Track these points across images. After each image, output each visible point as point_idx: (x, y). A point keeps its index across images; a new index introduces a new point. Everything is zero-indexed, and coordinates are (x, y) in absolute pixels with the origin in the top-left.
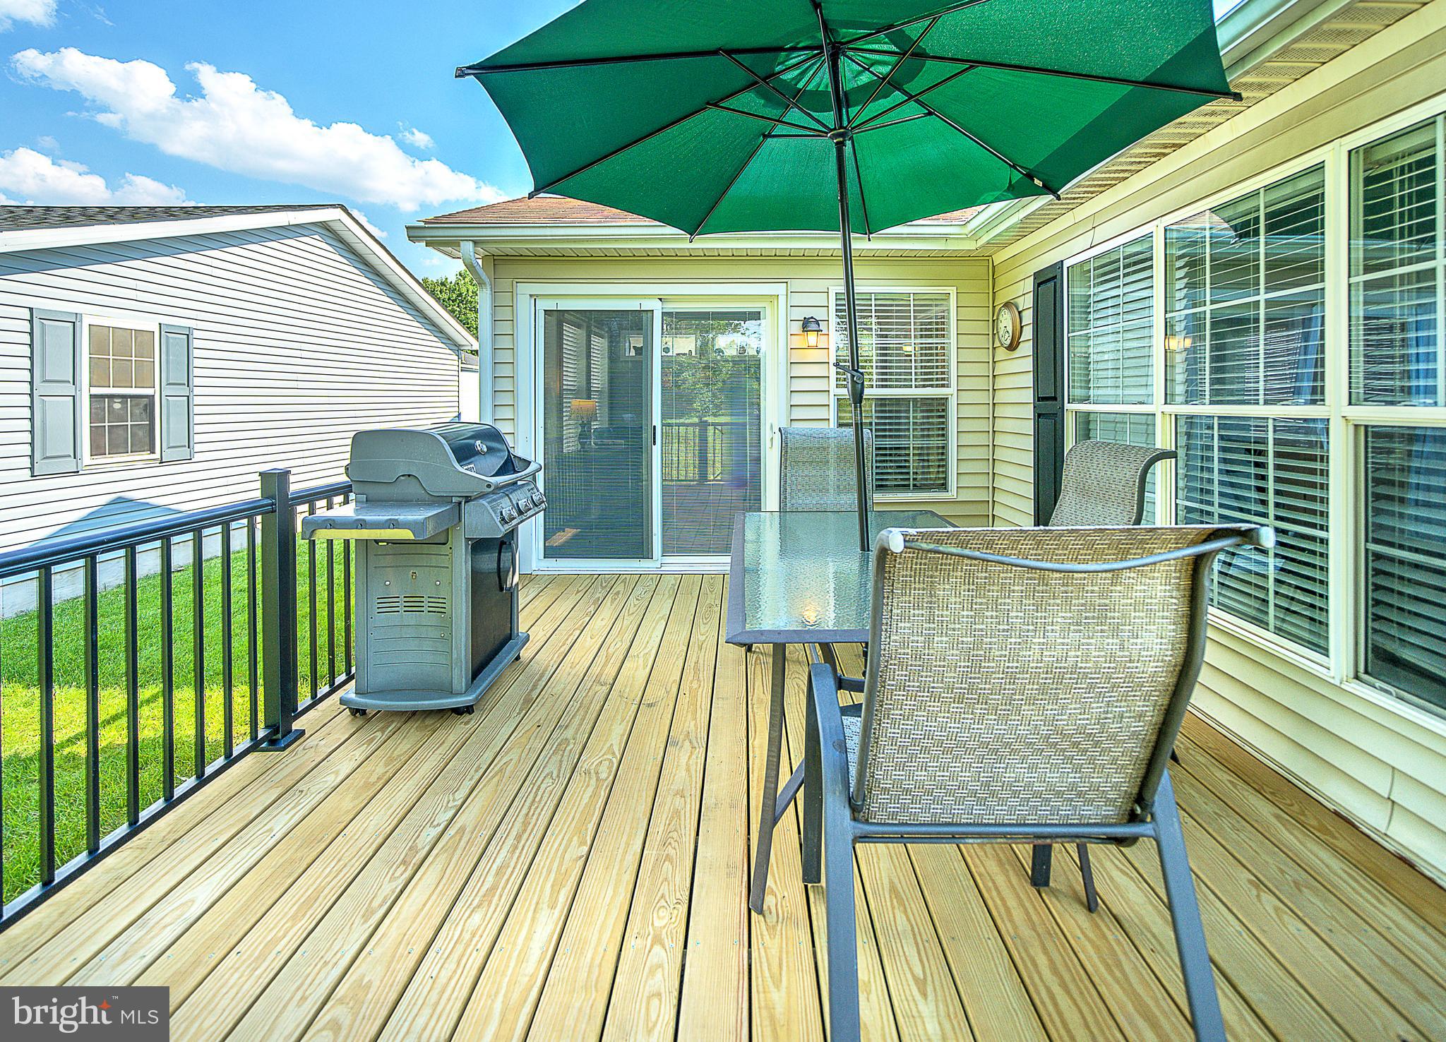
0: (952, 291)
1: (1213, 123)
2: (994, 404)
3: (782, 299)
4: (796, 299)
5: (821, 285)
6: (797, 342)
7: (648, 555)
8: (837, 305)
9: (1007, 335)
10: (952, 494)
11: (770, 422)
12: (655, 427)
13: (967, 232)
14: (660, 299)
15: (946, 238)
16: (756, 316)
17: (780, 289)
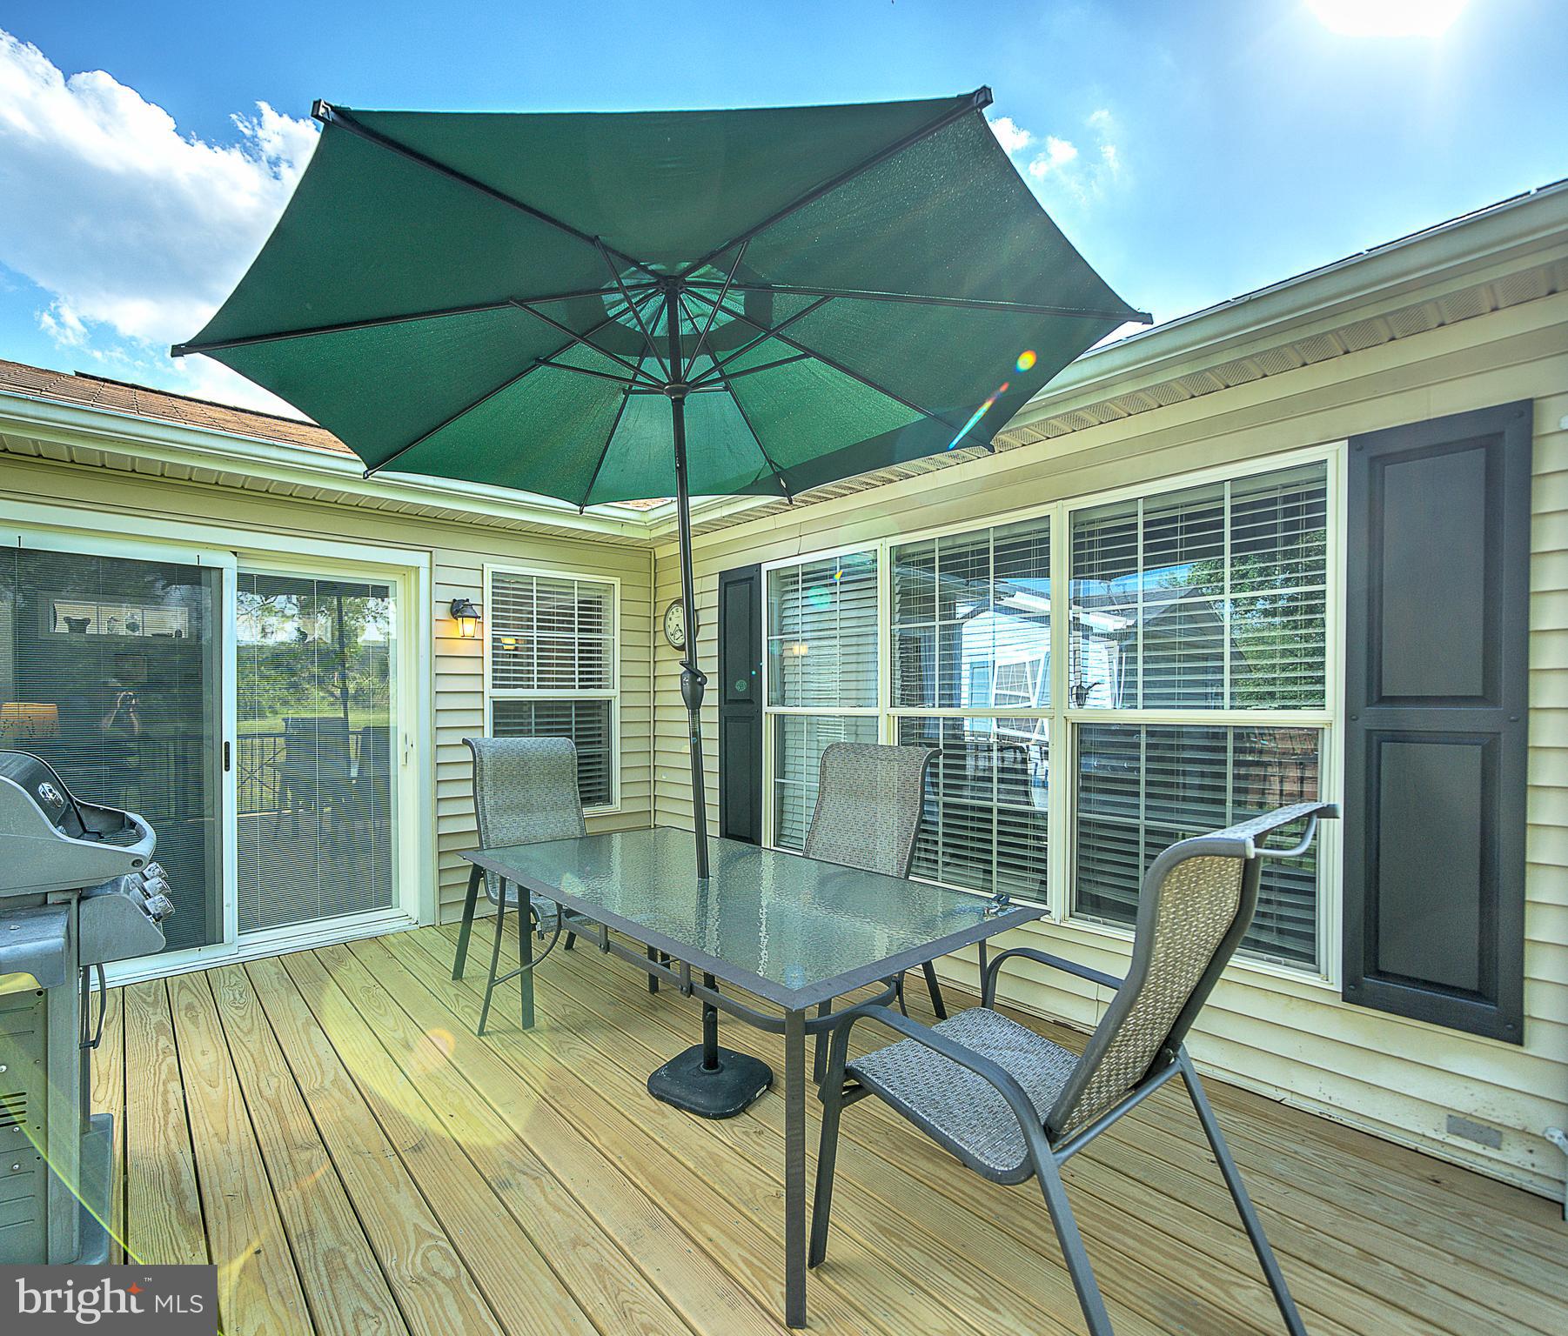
0: (617, 581)
1: (945, 463)
2: (655, 707)
3: (424, 574)
4: (443, 575)
5: (473, 560)
6: (444, 629)
7: (215, 938)
8: (493, 587)
9: (679, 634)
10: (616, 806)
11: (404, 731)
12: (227, 744)
13: (646, 520)
14: (235, 553)
15: (623, 523)
16: (381, 592)
17: (421, 559)
